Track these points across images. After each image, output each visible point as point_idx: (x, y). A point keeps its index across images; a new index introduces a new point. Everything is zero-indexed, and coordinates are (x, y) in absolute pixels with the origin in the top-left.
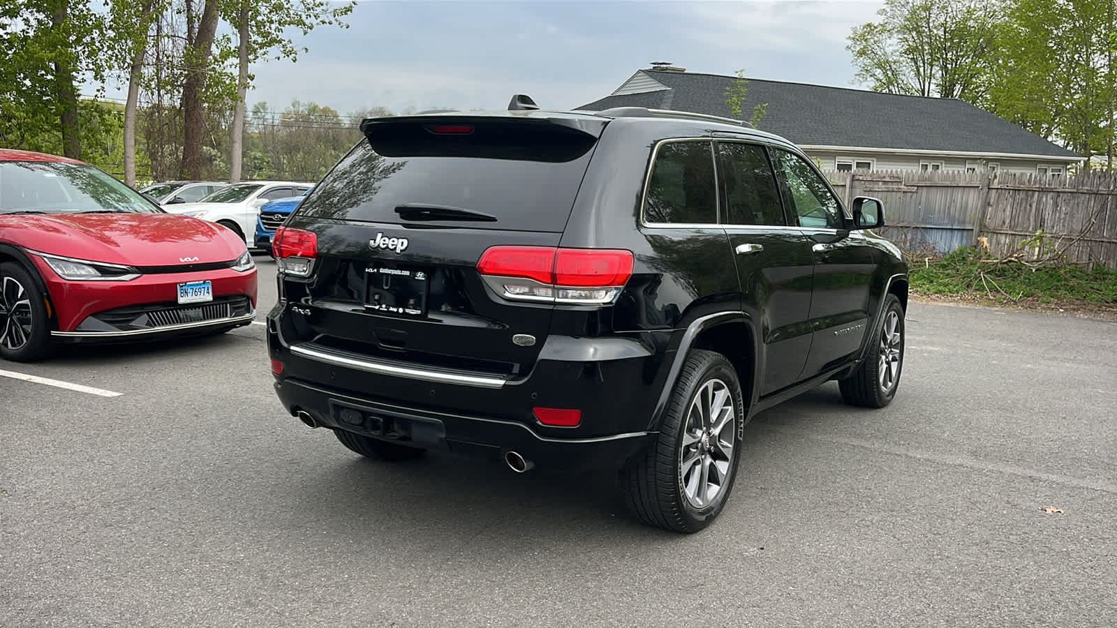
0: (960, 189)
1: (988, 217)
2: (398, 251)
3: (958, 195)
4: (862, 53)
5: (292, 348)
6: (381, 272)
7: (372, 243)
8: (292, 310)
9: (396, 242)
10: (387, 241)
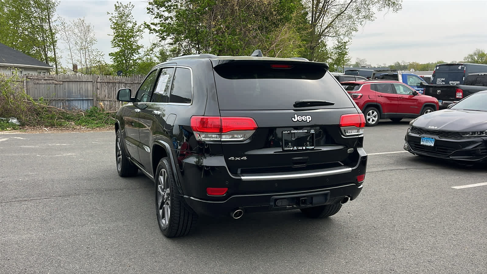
0: (84, 83)
1: (98, 94)
2: (308, 121)
3: (83, 85)
5: (242, 178)
6: (292, 132)
7: (293, 119)
8: (229, 159)
9: (306, 118)
10: (301, 118)
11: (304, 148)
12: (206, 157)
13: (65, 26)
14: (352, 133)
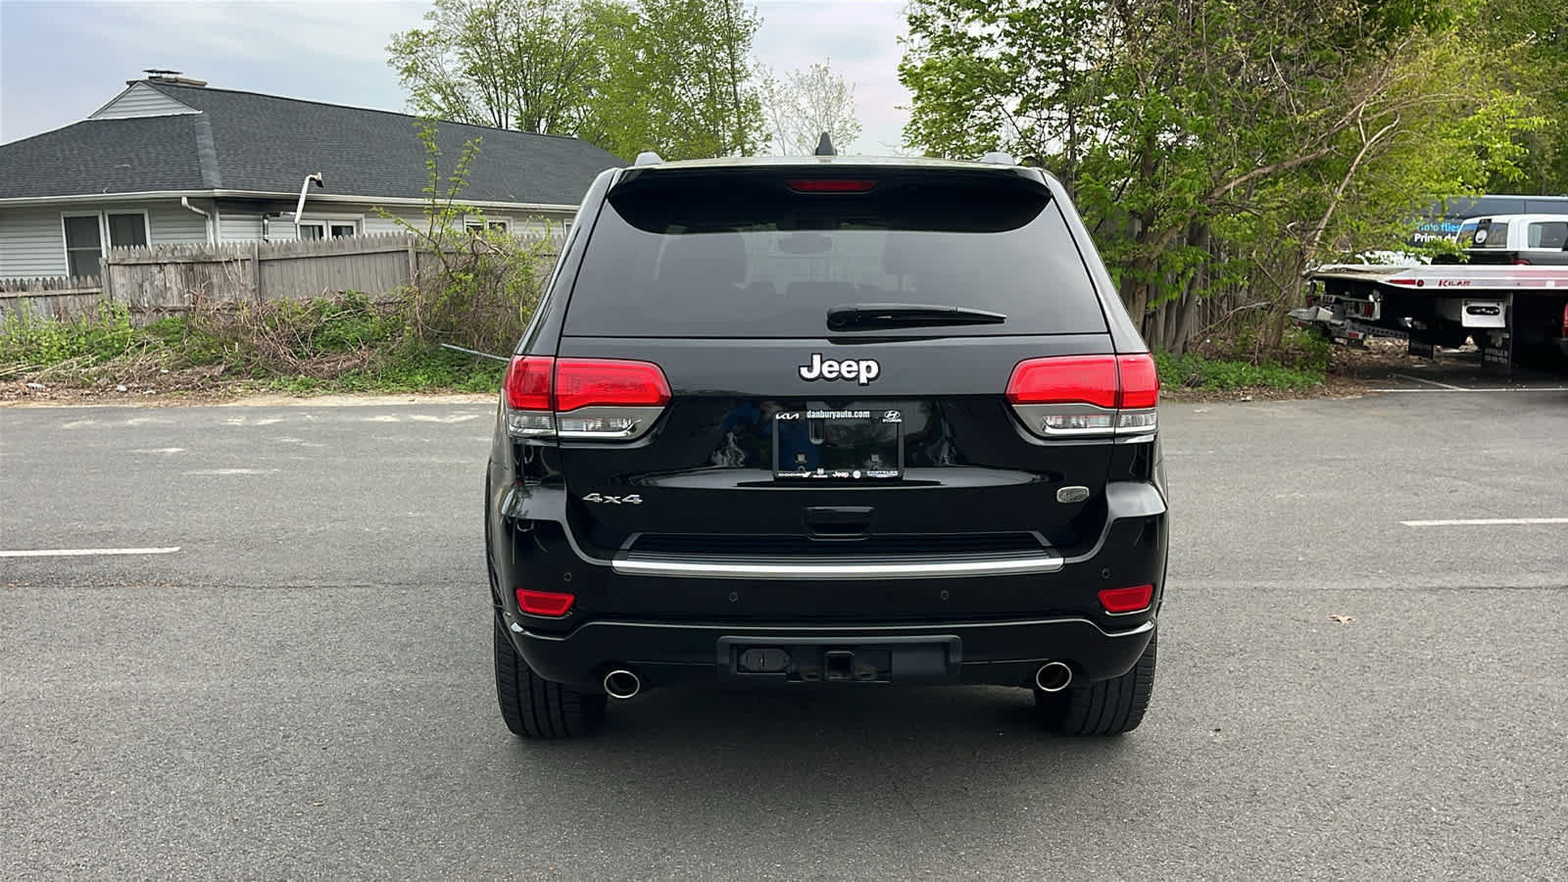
2: (863, 380)
4: (410, 71)
5: (616, 563)
6: (808, 417)
7: (804, 372)
8: (585, 499)
9: (855, 367)
10: (836, 367)
11: (857, 474)
12: (528, 492)
13: (775, 91)
14: (1086, 427)
